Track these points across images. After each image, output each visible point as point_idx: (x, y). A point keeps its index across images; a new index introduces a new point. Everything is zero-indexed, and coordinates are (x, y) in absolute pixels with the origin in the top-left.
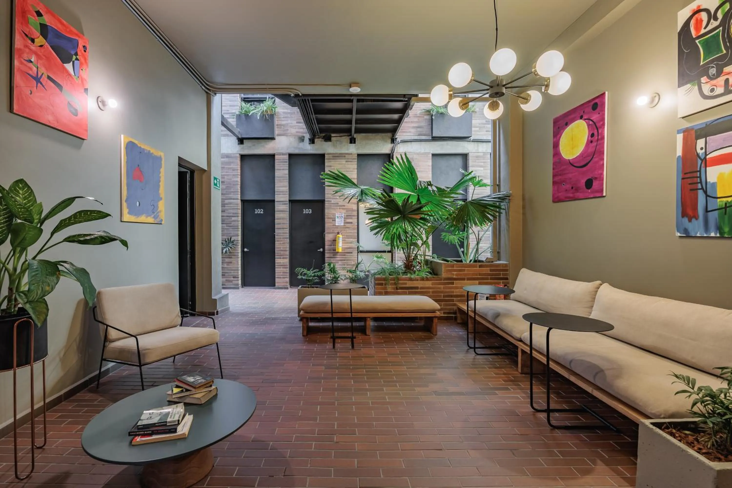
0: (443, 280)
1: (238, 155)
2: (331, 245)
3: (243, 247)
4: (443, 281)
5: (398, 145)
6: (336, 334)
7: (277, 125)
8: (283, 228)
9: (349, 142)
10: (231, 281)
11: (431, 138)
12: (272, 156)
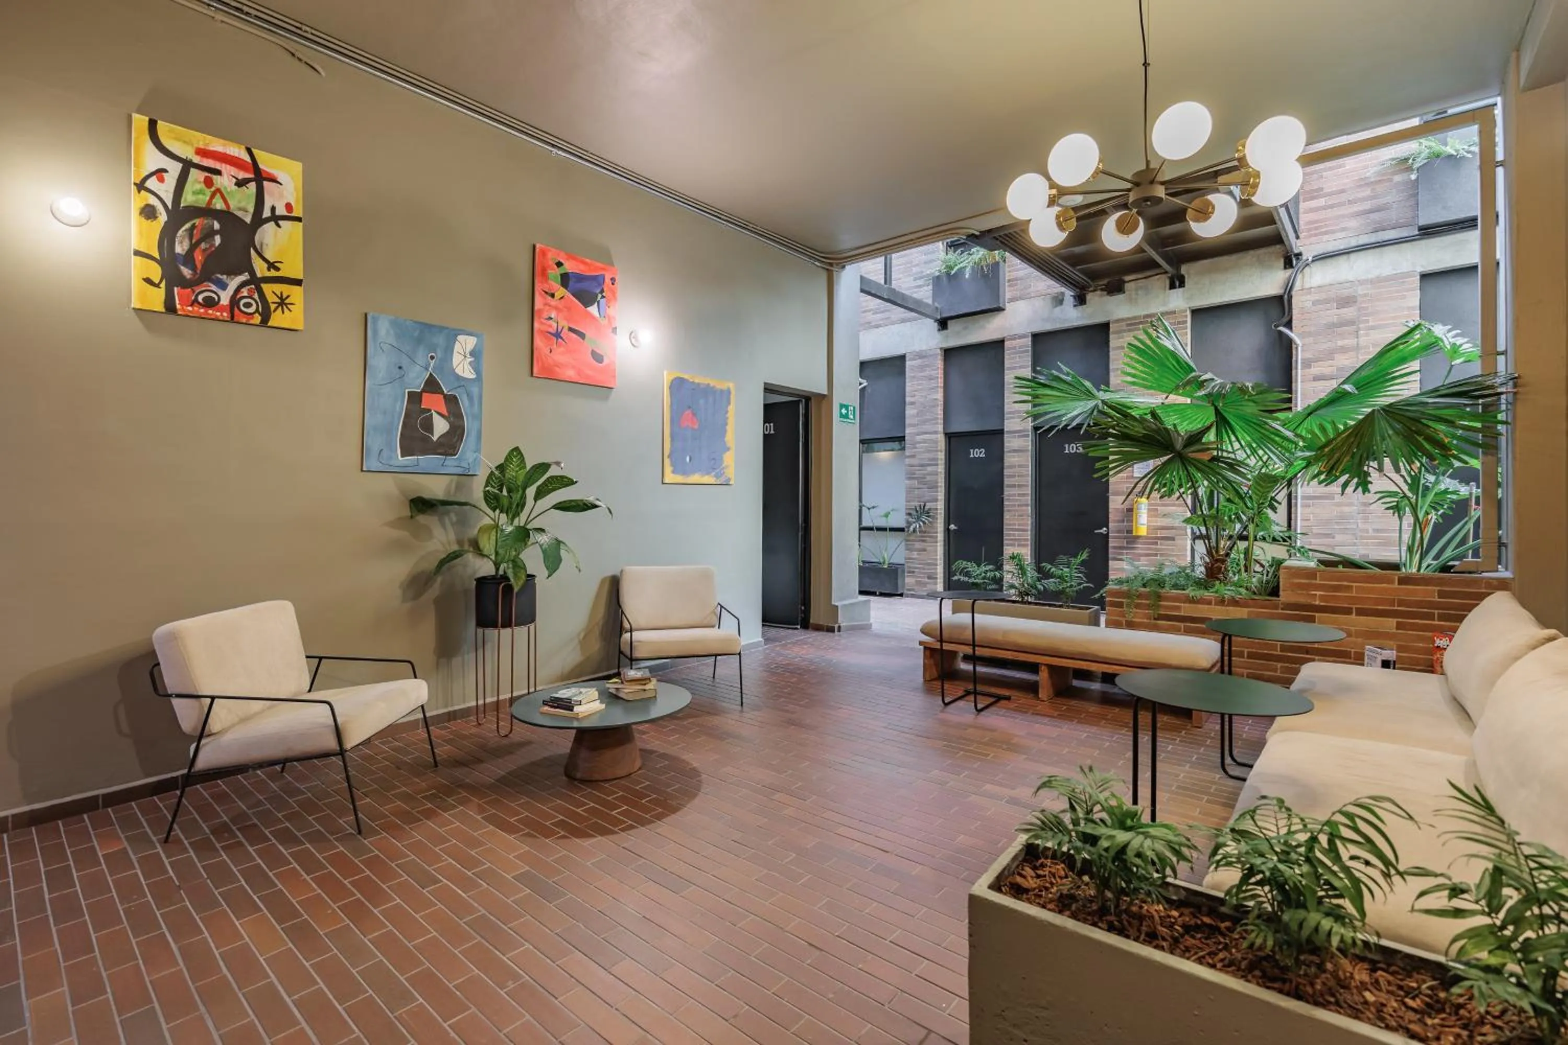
0: (1282, 609)
1: (939, 351)
2: (1123, 521)
3: (948, 522)
4: (1280, 611)
5: (1307, 269)
6: (980, 688)
7: (1009, 281)
8: (1020, 486)
9: (1168, 286)
10: (925, 584)
11: (1417, 233)
12: (999, 344)
